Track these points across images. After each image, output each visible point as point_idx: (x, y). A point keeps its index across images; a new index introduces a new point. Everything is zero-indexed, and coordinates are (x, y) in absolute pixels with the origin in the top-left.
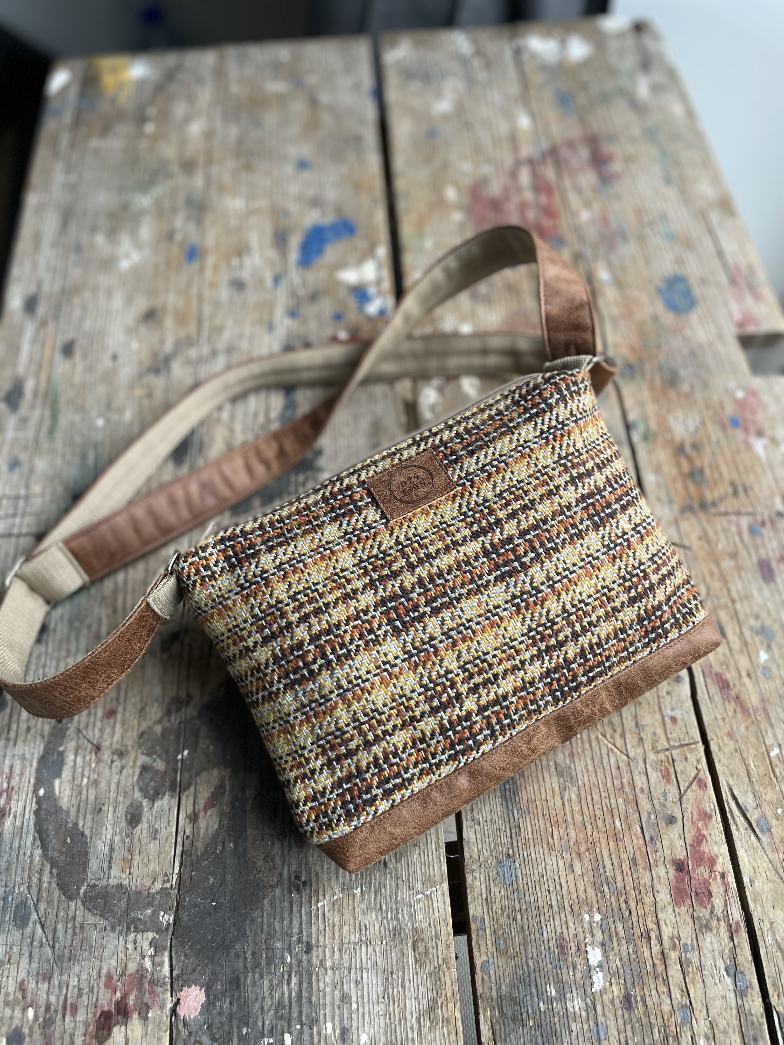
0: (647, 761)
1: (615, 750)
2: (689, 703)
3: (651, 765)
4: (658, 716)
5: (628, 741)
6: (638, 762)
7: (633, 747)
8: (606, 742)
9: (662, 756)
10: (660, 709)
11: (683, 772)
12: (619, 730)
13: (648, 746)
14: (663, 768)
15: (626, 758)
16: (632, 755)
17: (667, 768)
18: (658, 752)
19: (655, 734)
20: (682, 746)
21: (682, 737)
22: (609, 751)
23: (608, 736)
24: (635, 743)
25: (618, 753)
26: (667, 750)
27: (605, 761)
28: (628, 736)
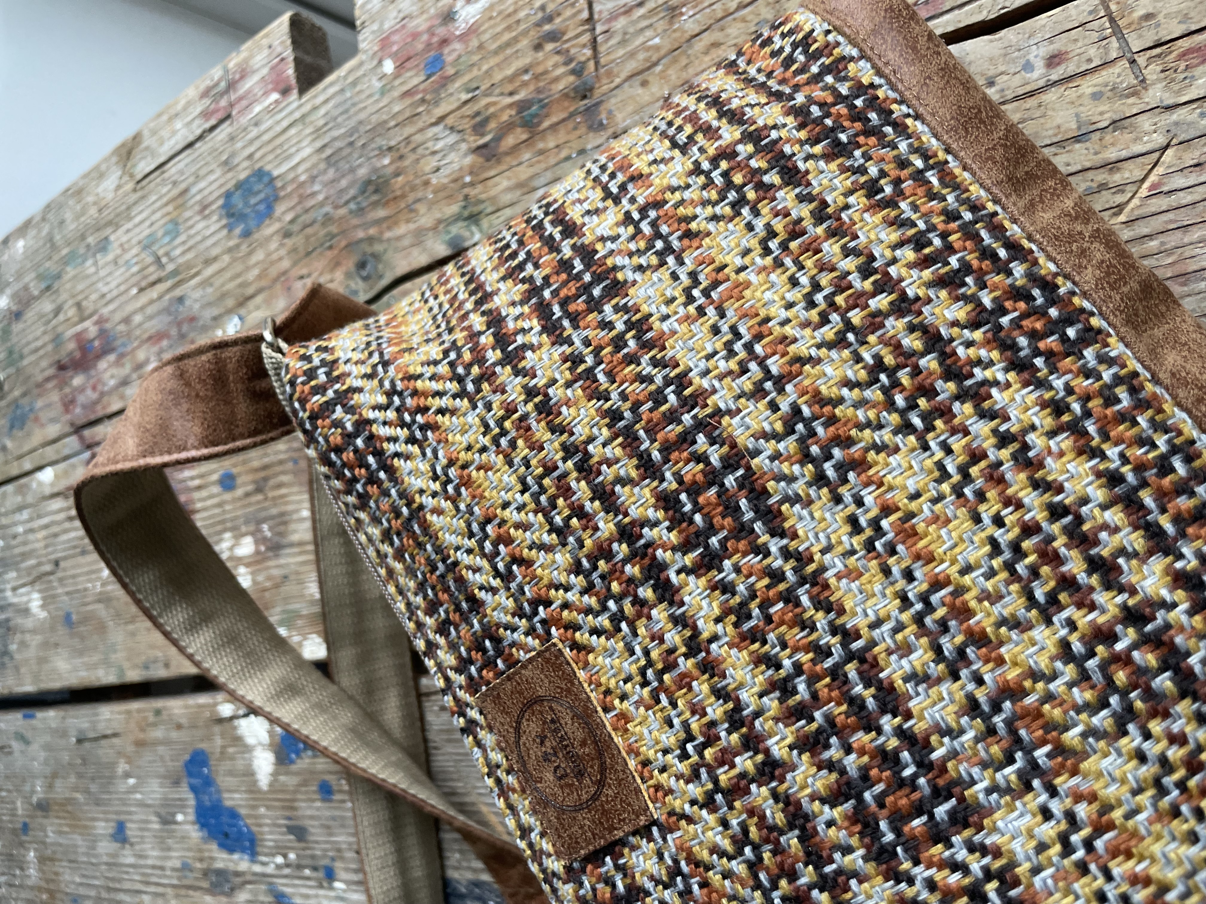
0: (1170, 101)
1: (1153, 178)
2: (1008, 34)
3: (1179, 92)
4: (1051, 96)
5: (1124, 154)
6: (1176, 124)
7: (1136, 139)
8: (1135, 202)
9: (1152, 72)
10: (1031, 94)
11: (1186, 18)
12: (1101, 177)
13: (1132, 106)
14: (1182, 65)
15: (1169, 152)
16: (1159, 140)
17: (1183, 56)
18: (1143, 81)
19: (1096, 96)
20: (1117, 32)
21: (1095, 36)
22: (1156, 193)
23: (1120, 199)
24: (1127, 136)
25: (1160, 170)
26: (1133, 62)
27: (1186, 198)
28: (1112, 154)
